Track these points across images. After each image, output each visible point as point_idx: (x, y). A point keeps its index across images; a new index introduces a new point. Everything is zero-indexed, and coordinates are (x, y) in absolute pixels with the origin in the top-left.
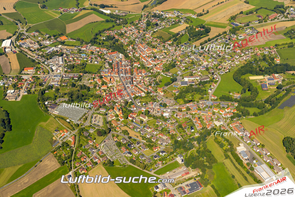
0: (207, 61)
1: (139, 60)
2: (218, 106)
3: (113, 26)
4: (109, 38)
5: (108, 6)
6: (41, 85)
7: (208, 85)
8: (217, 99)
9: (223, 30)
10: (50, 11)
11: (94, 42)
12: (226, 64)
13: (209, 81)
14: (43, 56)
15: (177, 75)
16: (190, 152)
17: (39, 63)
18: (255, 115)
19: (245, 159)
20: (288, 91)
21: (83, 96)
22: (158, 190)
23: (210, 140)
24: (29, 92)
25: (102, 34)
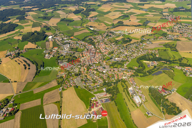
0: (127, 53)
1: (99, 49)
2: (126, 71)
3: (93, 35)
4: (90, 39)
5: (93, 27)
6: (59, 54)
7: (125, 62)
8: (127, 68)
9: (137, 41)
10: (70, 27)
11: (83, 40)
12: (135, 55)
13: (126, 61)
14: (62, 43)
15: (113, 57)
16: (109, 87)
17: (60, 46)
18: (141, 76)
19: (131, 93)
20: (158, 69)
21: (73, 60)
22: (92, 100)
23: (119, 84)
24: (54, 56)
25: (87, 37)
